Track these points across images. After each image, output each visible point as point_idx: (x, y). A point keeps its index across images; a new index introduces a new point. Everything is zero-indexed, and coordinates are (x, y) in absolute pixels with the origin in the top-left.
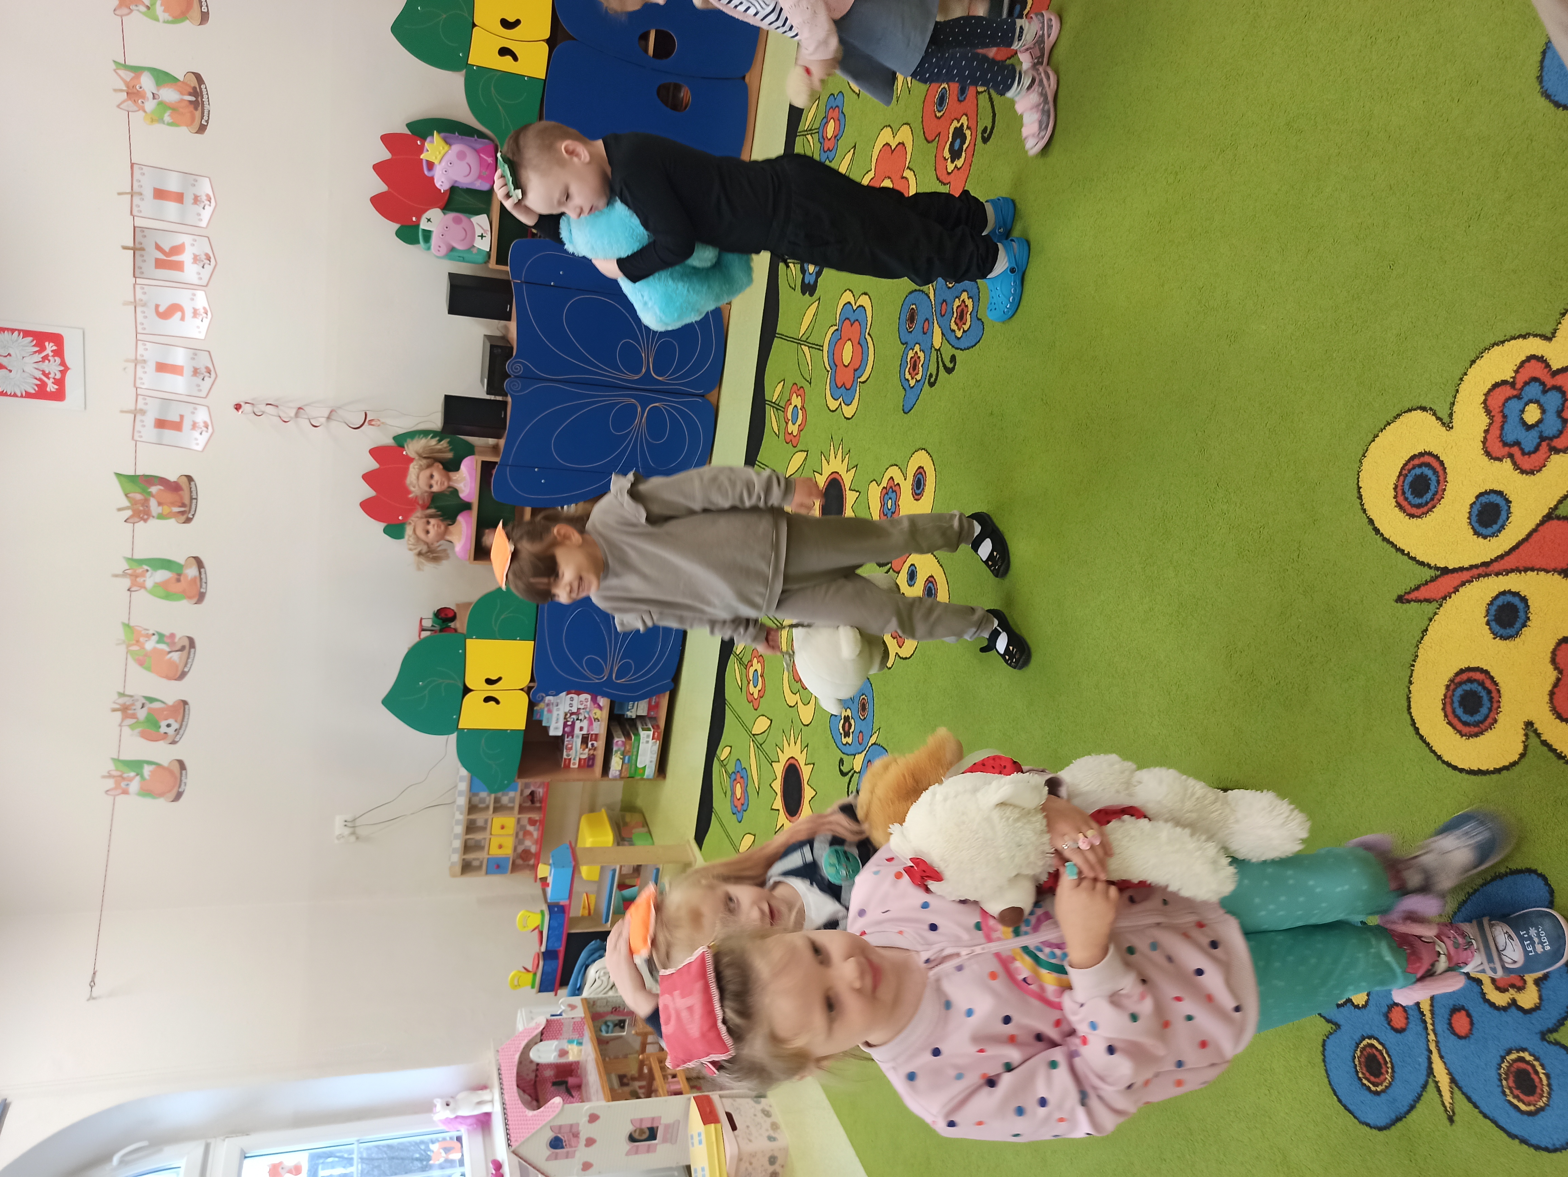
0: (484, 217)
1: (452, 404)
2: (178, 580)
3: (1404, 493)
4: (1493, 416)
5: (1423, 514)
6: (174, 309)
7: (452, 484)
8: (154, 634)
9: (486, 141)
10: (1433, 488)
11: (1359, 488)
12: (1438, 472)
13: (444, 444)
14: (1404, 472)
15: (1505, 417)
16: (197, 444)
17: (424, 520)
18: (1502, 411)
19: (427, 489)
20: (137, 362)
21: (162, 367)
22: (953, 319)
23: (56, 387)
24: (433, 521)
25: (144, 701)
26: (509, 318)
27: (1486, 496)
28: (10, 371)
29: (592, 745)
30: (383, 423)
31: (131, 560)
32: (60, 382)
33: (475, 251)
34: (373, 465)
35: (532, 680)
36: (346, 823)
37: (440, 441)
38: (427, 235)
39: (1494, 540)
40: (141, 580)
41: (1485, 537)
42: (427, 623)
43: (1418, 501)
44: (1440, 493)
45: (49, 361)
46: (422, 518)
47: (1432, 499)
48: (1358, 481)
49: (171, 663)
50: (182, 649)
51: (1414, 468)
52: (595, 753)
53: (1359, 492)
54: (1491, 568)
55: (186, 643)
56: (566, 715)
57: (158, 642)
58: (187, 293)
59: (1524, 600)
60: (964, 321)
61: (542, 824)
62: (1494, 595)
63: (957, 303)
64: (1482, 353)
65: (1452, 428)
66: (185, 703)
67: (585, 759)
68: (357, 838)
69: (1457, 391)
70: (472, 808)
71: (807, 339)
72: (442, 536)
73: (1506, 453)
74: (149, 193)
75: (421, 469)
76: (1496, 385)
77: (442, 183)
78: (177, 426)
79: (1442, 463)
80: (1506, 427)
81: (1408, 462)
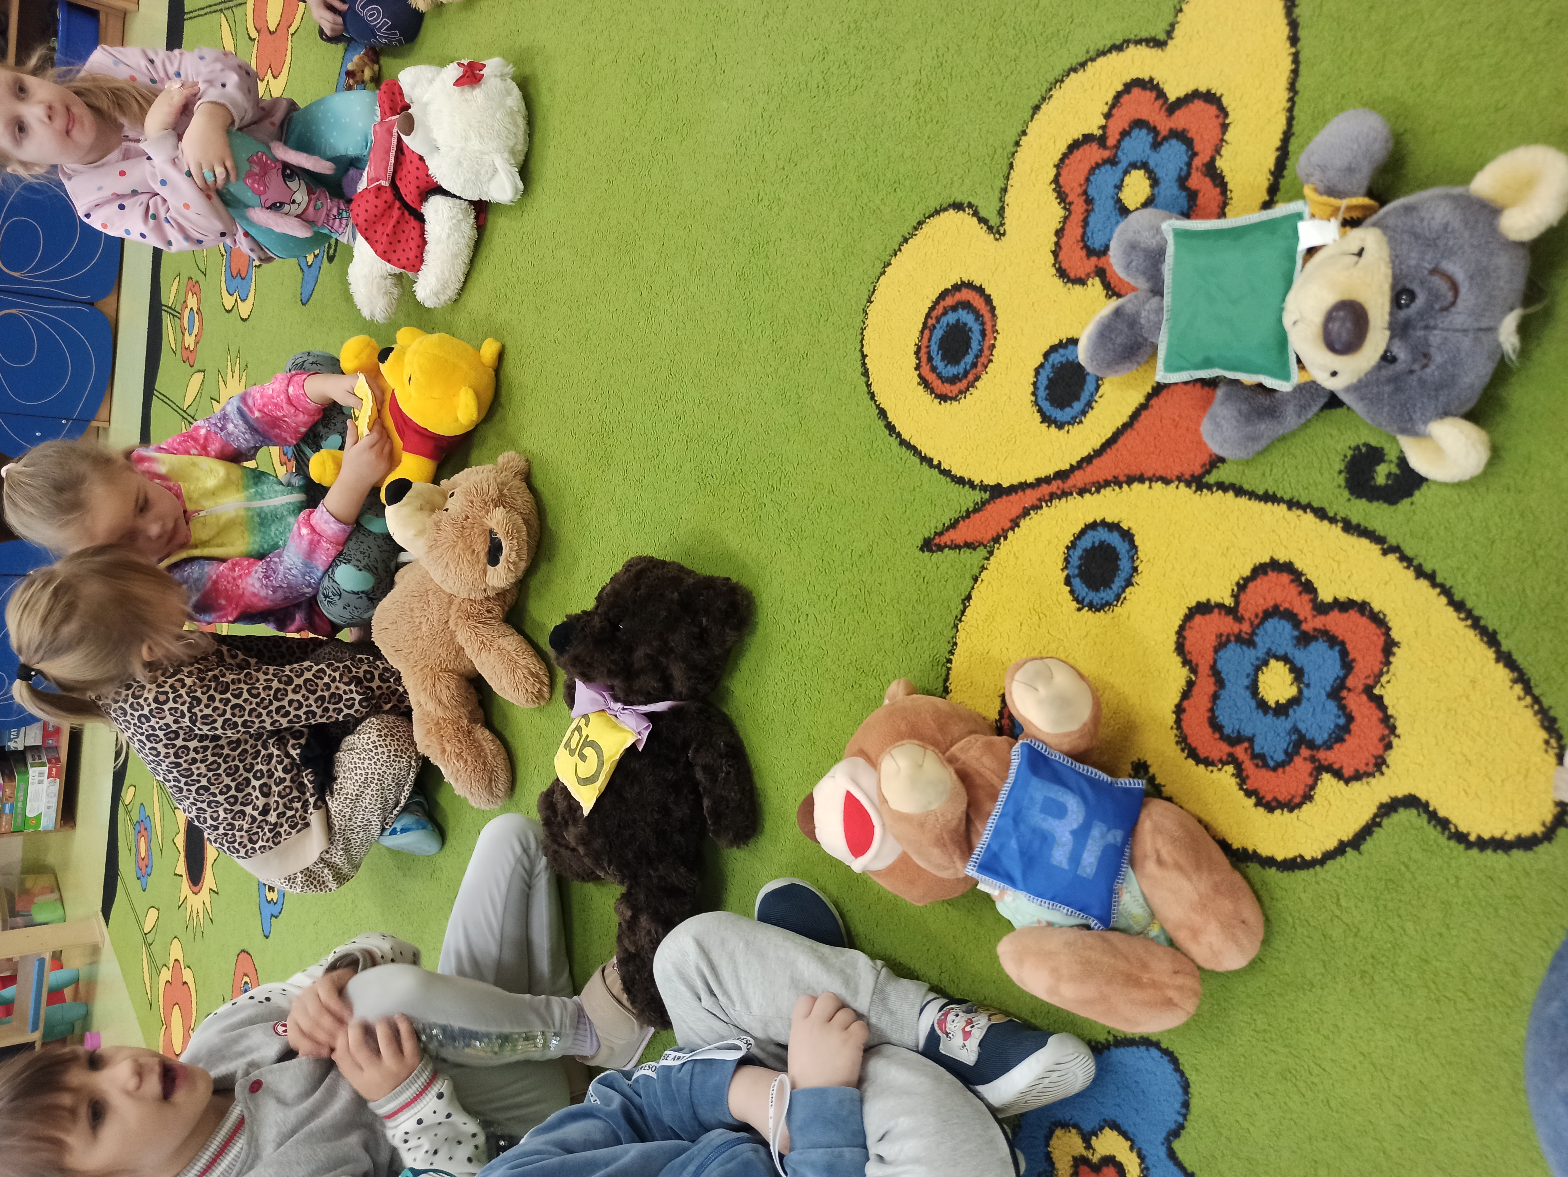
3: (930, 359)
4: (1070, 204)
5: (961, 392)
10: (975, 345)
11: (864, 356)
12: (982, 316)
14: (931, 322)
15: (1089, 201)
18: (1085, 193)
27: (1061, 351)
39: (1075, 429)
41: (1060, 426)
43: (951, 371)
44: (986, 352)
47: (974, 365)
48: (862, 346)
51: (945, 313)
53: (864, 364)
54: (1071, 482)
59: (1127, 536)
62: (1077, 529)
64: (1051, 89)
65: (1004, 234)
69: (1011, 166)
73: (1093, 268)
76: (1074, 146)
79: (988, 300)
80: (1092, 220)
81: (936, 303)
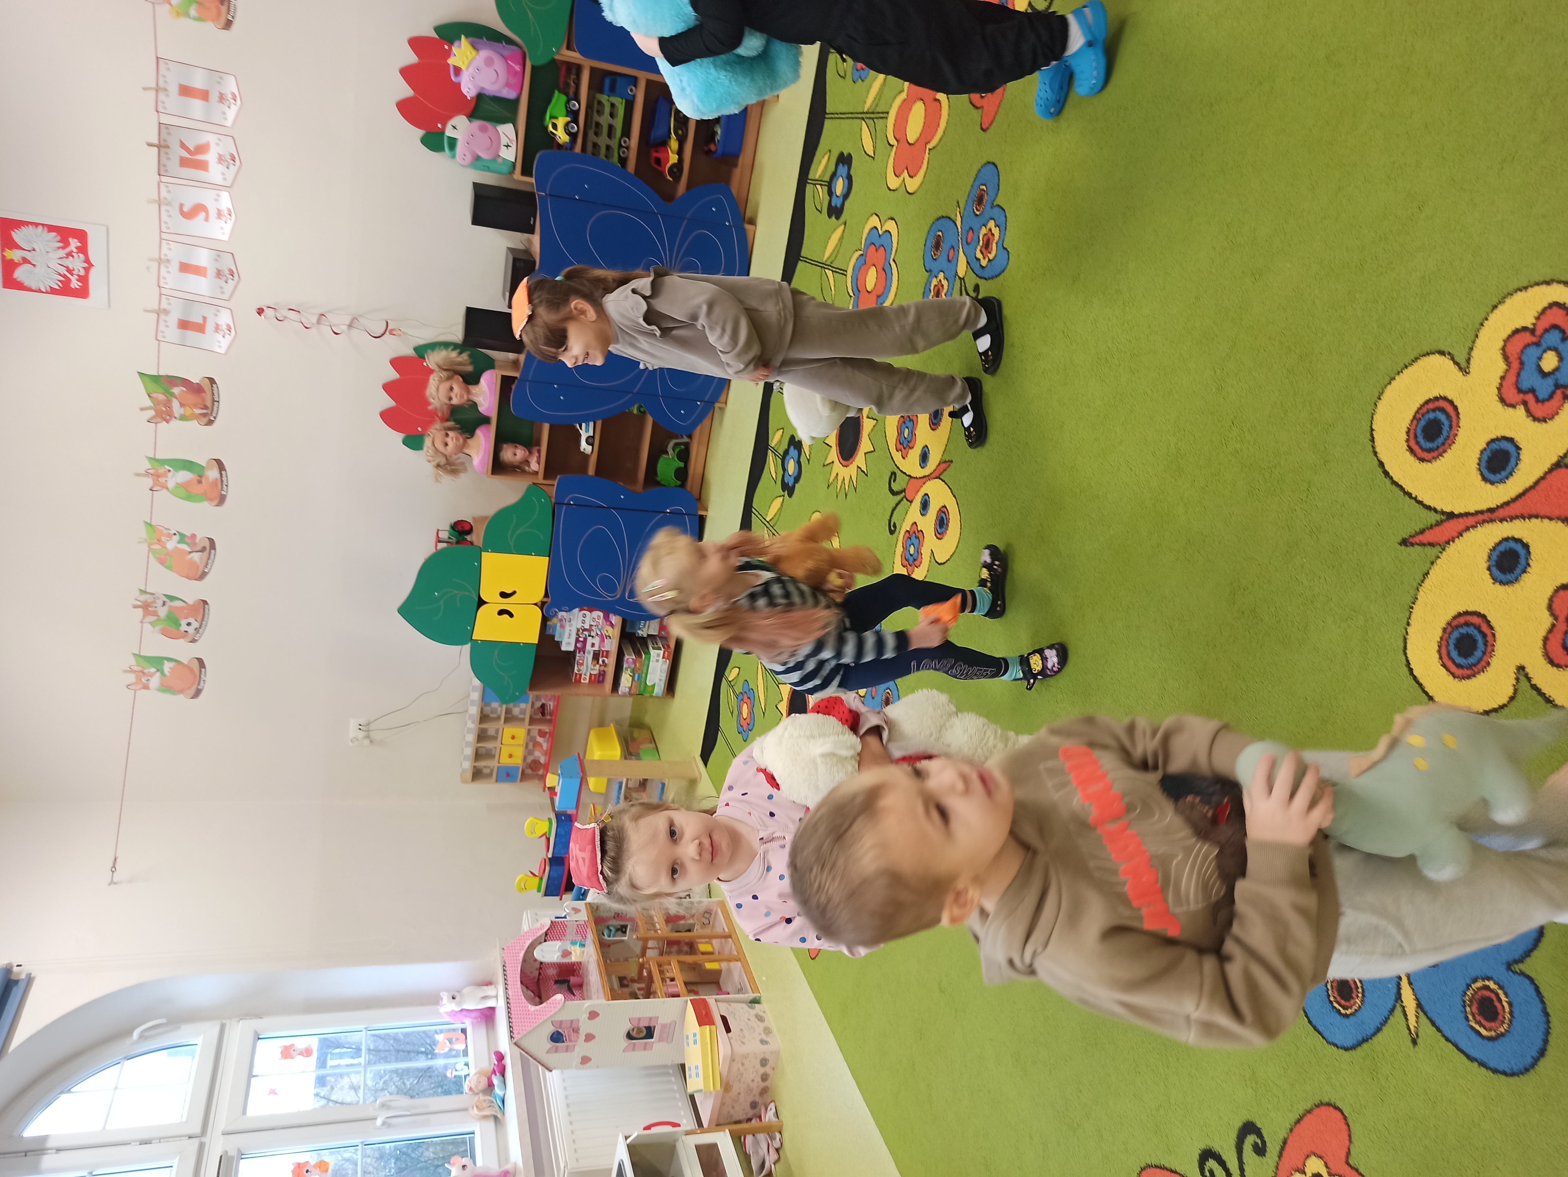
0: (511, 126)
1: (473, 316)
2: (200, 482)
3: (1416, 437)
6: (199, 209)
7: (471, 397)
8: (175, 534)
9: (515, 47)
10: (1445, 433)
11: (1372, 430)
13: (465, 357)
15: (1522, 363)
16: (220, 347)
17: (443, 432)
19: (447, 401)
20: (161, 261)
21: (185, 268)
22: (979, 248)
23: (80, 284)
24: (451, 434)
25: (165, 599)
26: (531, 231)
27: (1497, 442)
28: (34, 265)
29: (603, 661)
30: (404, 333)
31: (153, 460)
32: (84, 280)
33: (500, 160)
34: (393, 375)
35: (546, 595)
36: (360, 727)
37: (460, 353)
38: (453, 142)
39: (1501, 486)
40: (162, 480)
41: (1492, 483)
42: (444, 535)
43: (1429, 445)
44: (1452, 437)
45: (73, 256)
46: (441, 430)
47: (1443, 444)
49: (192, 563)
50: (203, 550)
51: (1428, 412)
52: (605, 669)
53: (1372, 435)
54: (1496, 514)
55: (207, 544)
56: (578, 630)
57: (179, 542)
58: (211, 194)
59: (1526, 546)
60: (989, 250)
61: (552, 736)
62: (1497, 540)
63: (984, 231)
64: (1505, 298)
66: (205, 602)
67: (595, 675)
68: (371, 742)
69: (1477, 336)
70: (484, 718)
71: (831, 263)
72: (460, 449)
74: (174, 90)
75: (441, 381)
76: (1516, 332)
77: (469, 89)
78: (200, 328)
79: (1456, 408)
80: (1522, 373)
81: (1422, 406)
